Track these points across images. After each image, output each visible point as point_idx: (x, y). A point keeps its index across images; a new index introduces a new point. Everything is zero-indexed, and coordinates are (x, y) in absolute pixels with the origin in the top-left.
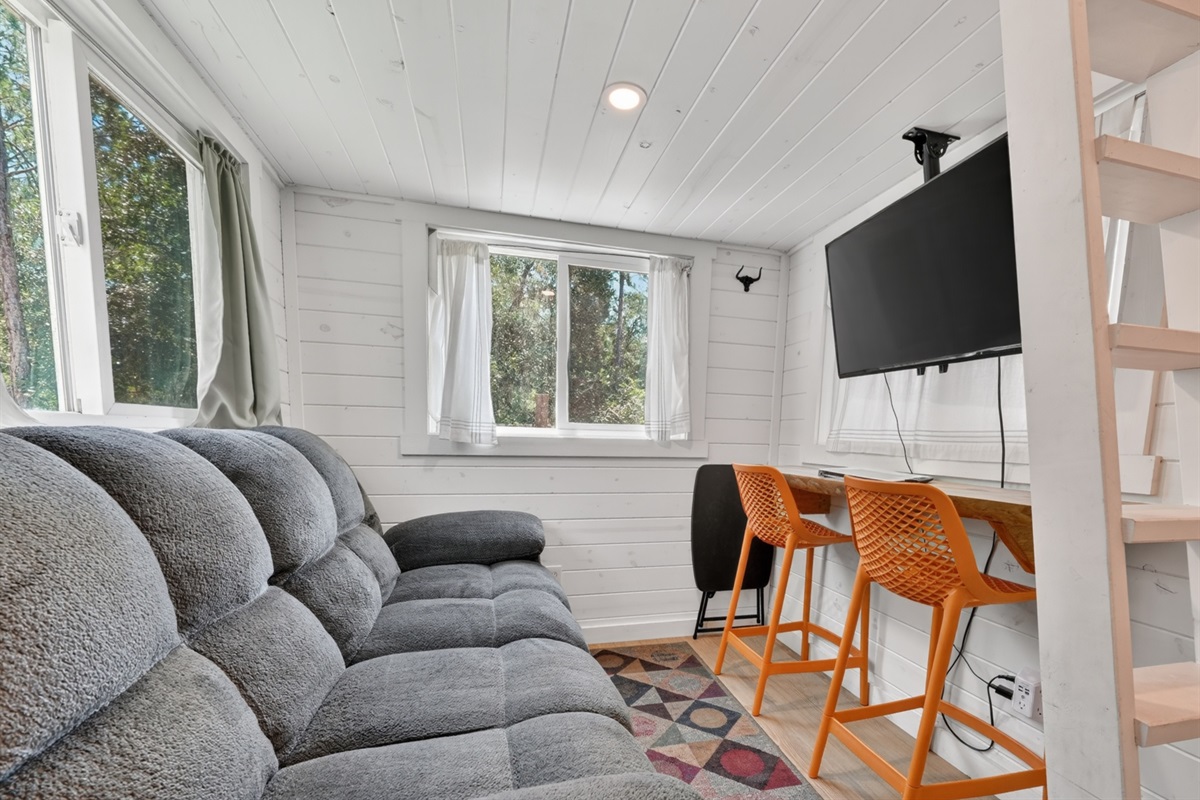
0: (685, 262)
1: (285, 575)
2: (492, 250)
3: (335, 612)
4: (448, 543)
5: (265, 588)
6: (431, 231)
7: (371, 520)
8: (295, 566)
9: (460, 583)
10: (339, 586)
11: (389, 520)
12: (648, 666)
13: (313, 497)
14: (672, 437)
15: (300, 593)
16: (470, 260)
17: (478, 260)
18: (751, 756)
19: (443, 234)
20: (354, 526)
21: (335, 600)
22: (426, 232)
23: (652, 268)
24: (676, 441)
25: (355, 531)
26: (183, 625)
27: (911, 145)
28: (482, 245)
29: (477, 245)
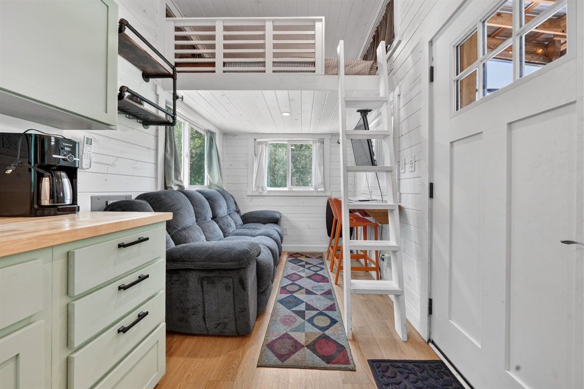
0: (322, 140)
1: (214, 218)
2: (269, 142)
3: (223, 227)
4: (255, 218)
5: (210, 219)
6: (255, 140)
7: (238, 212)
8: (216, 217)
9: (255, 226)
10: (225, 222)
11: (243, 212)
12: (306, 257)
13: (221, 203)
14: (319, 190)
15: (217, 222)
16: (264, 145)
17: (266, 146)
18: (321, 277)
19: (258, 140)
20: (232, 212)
21: (224, 225)
22: (254, 140)
23: (313, 143)
24: (321, 191)
25: (232, 213)
26: (196, 221)
27: (360, 113)
28: (268, 142)
29: (266, 142)
